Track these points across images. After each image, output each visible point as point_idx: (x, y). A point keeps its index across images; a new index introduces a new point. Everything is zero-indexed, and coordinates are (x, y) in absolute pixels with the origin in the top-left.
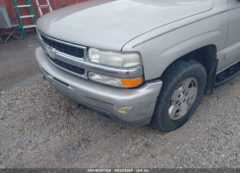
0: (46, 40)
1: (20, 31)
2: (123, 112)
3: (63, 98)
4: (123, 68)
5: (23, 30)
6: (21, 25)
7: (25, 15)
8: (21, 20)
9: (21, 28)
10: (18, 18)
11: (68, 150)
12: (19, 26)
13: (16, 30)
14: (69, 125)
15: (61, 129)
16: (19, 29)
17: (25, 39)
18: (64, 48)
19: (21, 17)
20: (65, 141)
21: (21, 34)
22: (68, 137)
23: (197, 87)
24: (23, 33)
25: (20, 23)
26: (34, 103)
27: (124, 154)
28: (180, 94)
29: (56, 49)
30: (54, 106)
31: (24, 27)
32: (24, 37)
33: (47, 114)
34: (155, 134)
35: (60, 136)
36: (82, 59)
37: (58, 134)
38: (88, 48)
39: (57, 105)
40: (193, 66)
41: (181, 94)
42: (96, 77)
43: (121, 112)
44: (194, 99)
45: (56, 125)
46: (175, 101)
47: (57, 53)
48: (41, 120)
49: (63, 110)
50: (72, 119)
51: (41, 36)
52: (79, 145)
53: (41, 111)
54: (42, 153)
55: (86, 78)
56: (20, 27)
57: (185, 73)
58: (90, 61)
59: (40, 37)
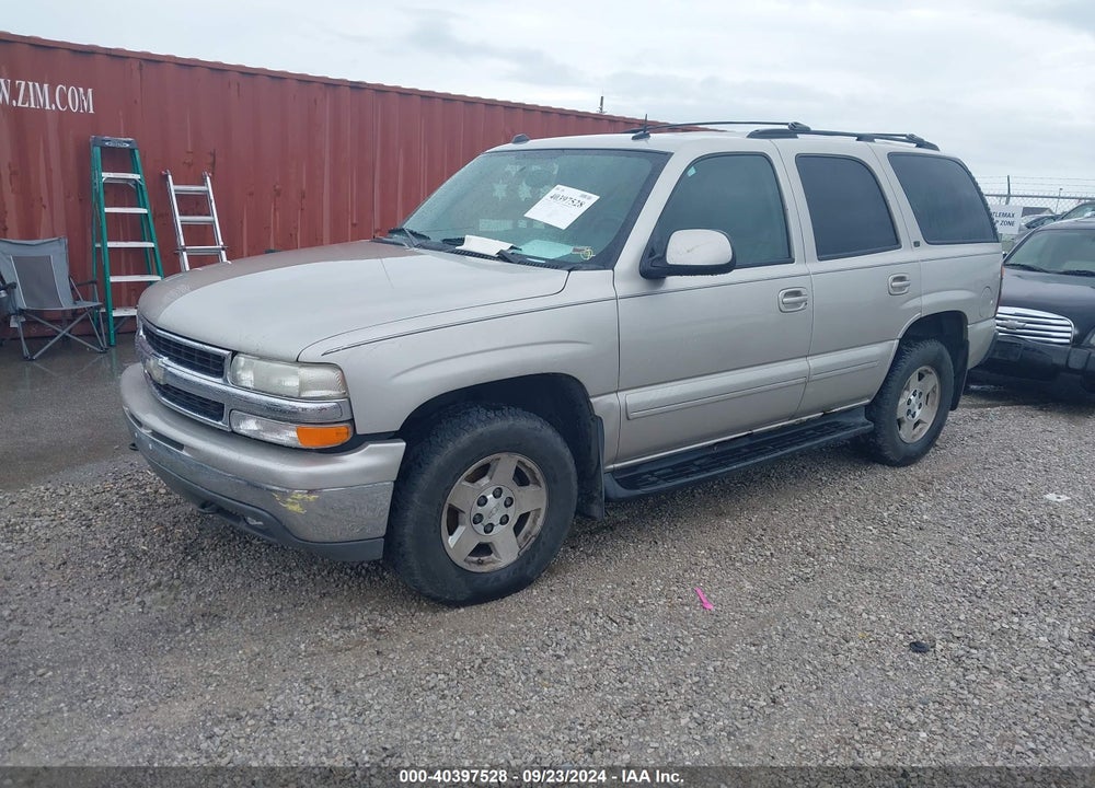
0: (152, 338)
1: (98, 327)
2: (296, 508)
3: (182, 519)
4: (300, 398)
5: (112, 322)
6: (106, 306)
7: (128, 274)
8: (109, 288)
9: (106, 316)
10: (101, 281)
11: (152, 632)
12: (98, 308)
13: (86, 320)
14: (176, 582)
15: (149, 591)
16: (98, 319)
17: (113, 351)
18: (200, 360)
19: (113, 279)
20: (153, 614)
21: (101, 335)
22: (165, 608)
23: (543, 485)
24: (108, 334)
25: (104, 299)
26: (88, 527)
27: (302, 646)
28: (484, 497)
29: (170, 359)
30: (148, 538)
31: (116, 314)
32: (109, 345)
33: (122, 554)
34: (413, 611)
35: (142, 603)
36: (220, 380)
37: (138, 599)
38: (235, 353)
39: (159, 536)
40: (511, 422)
41: (490, 497)
42: (250, 426)
43: (290, 507)
44: (540, 521)
45: (137, 580)
46: (467, 513)
47: (169, 369)
48: (97, 566)
49: (174, 548)
50: (193, 570)
51: (144, 331)
52: (191, 624)
53: (105, 548)
54: (77, 635)
55: (226, 428)
56: (103, 310)
57: (482, 434)
58: (236, 383)
59: (141, 333)
